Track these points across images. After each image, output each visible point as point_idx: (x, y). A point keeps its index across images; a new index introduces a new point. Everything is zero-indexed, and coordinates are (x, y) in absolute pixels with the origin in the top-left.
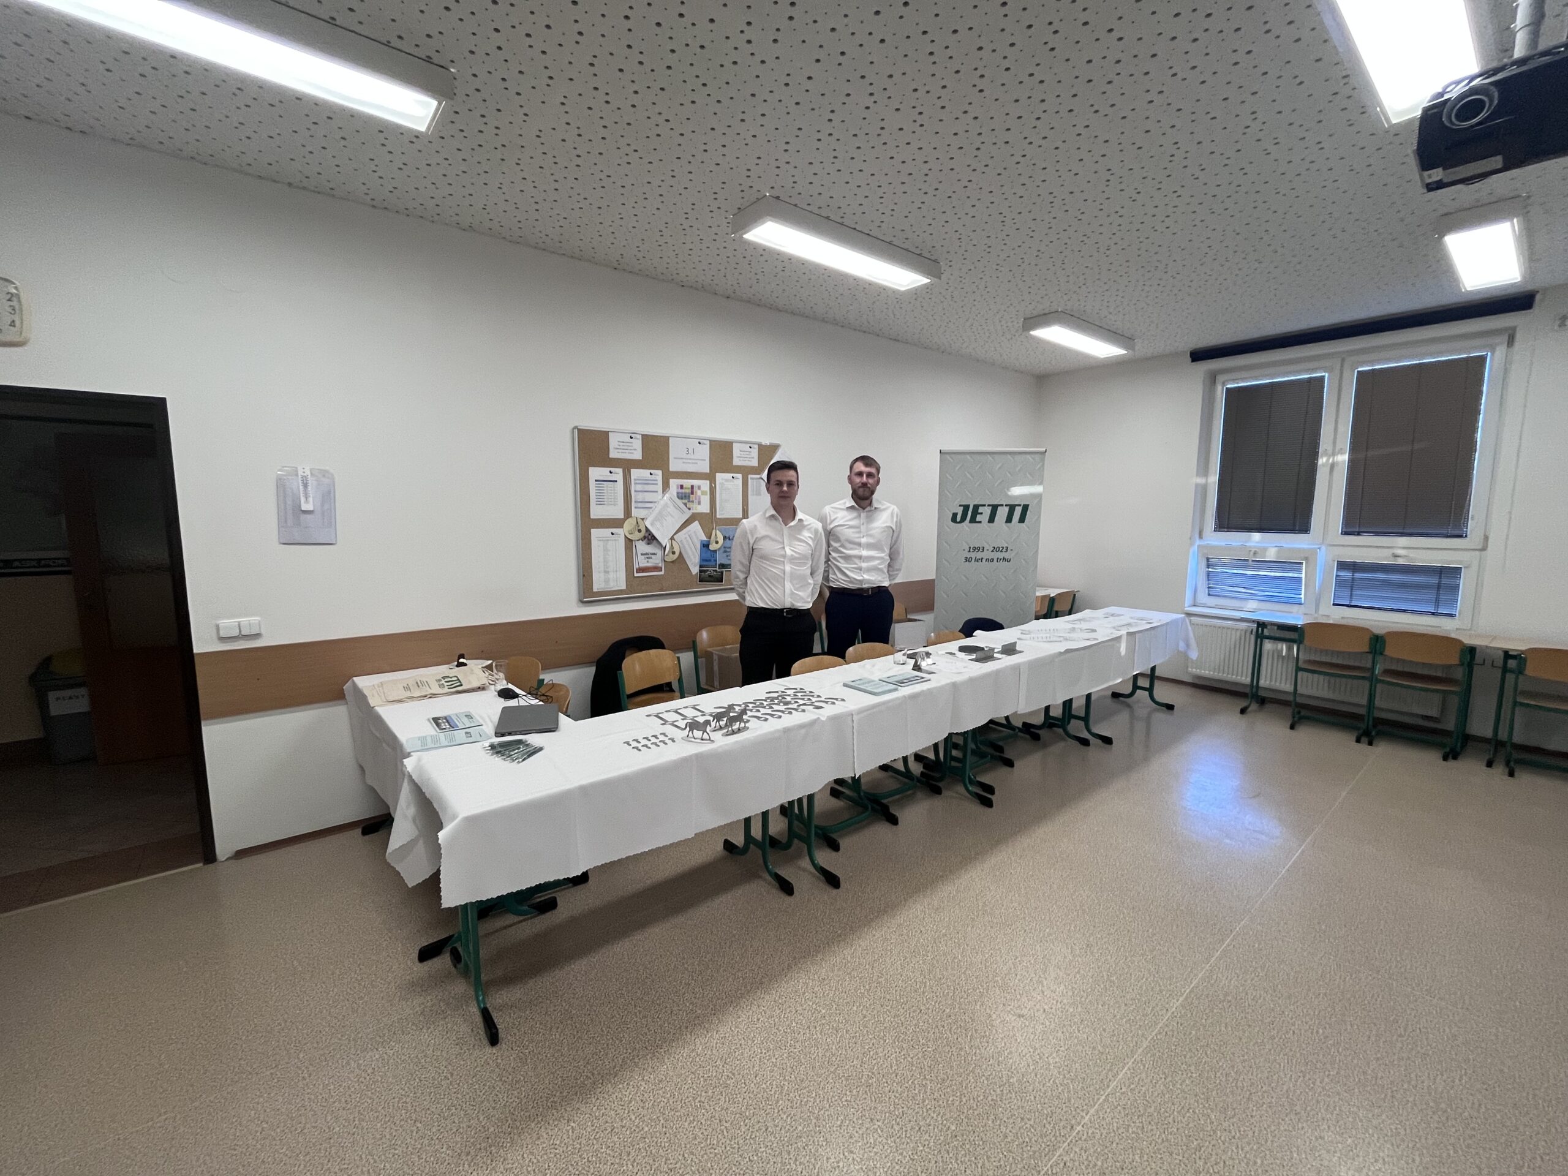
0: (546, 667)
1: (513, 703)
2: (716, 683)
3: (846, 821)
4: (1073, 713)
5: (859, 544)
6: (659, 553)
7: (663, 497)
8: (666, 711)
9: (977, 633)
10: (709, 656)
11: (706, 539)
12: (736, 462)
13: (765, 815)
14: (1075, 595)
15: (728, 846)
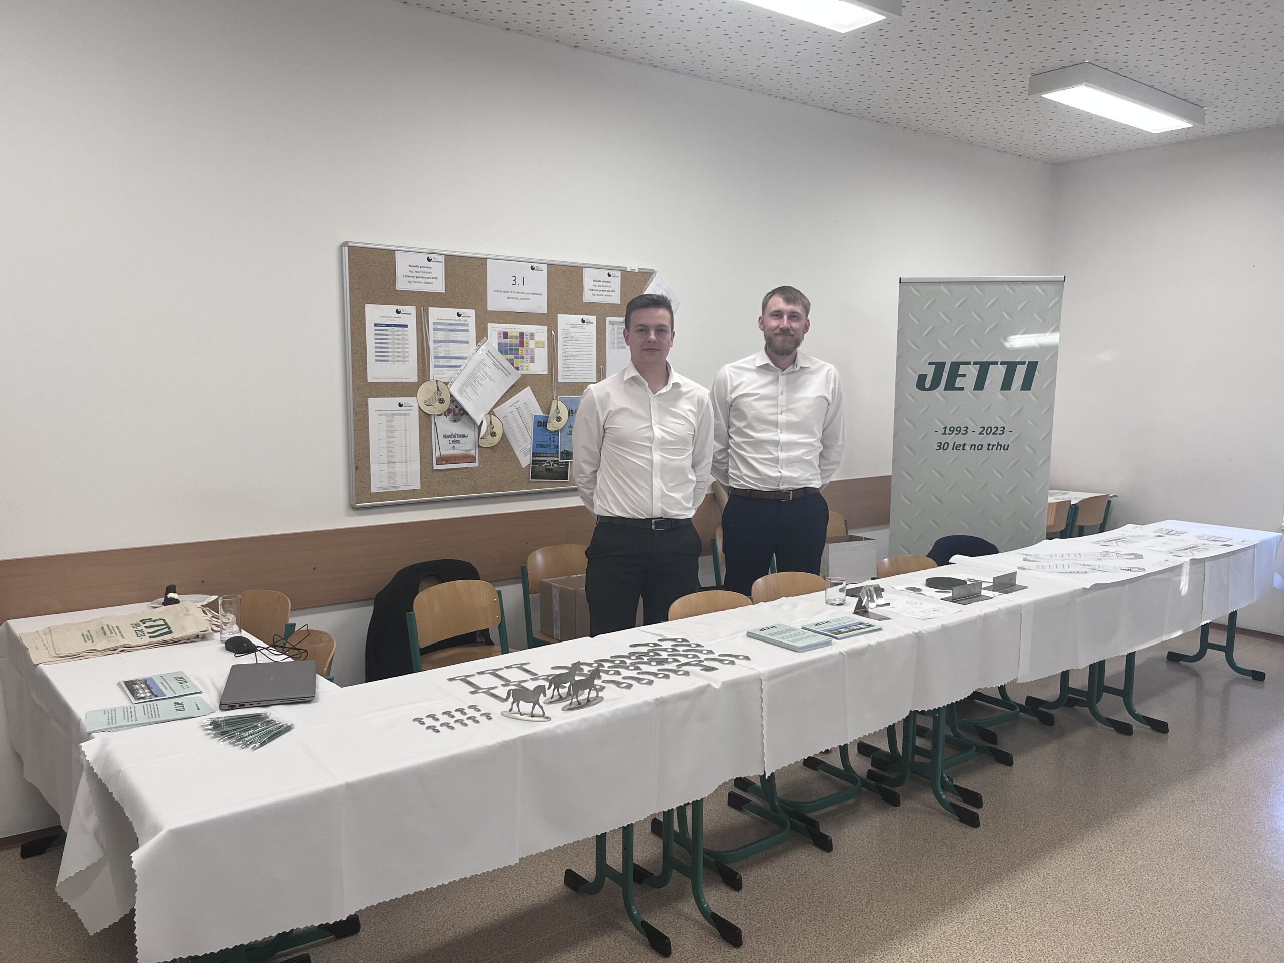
0: (301, 606)
1: (248, 659)
2: (557, 632)
3: (754, 843)
4: (1107, 683)
5: (776, 424)
6: (471, 434)
7: (477, 350)
8: (480, 673)
9: (956, 558)
10: (545, 590)
11: (541, 414)
12: (589, 297)
13: (628, 831)
14: (1109, 502)
15: (572, 879)
